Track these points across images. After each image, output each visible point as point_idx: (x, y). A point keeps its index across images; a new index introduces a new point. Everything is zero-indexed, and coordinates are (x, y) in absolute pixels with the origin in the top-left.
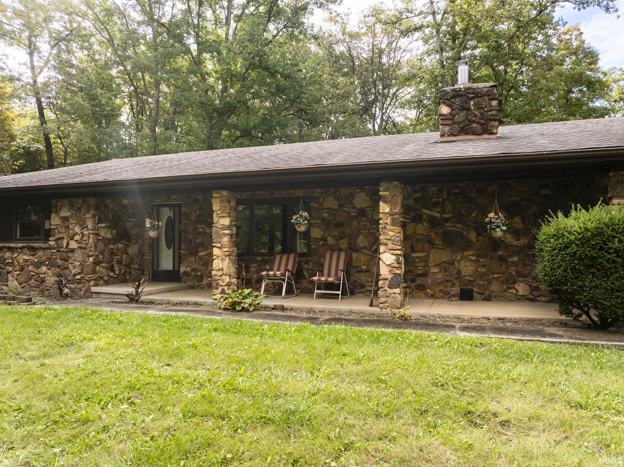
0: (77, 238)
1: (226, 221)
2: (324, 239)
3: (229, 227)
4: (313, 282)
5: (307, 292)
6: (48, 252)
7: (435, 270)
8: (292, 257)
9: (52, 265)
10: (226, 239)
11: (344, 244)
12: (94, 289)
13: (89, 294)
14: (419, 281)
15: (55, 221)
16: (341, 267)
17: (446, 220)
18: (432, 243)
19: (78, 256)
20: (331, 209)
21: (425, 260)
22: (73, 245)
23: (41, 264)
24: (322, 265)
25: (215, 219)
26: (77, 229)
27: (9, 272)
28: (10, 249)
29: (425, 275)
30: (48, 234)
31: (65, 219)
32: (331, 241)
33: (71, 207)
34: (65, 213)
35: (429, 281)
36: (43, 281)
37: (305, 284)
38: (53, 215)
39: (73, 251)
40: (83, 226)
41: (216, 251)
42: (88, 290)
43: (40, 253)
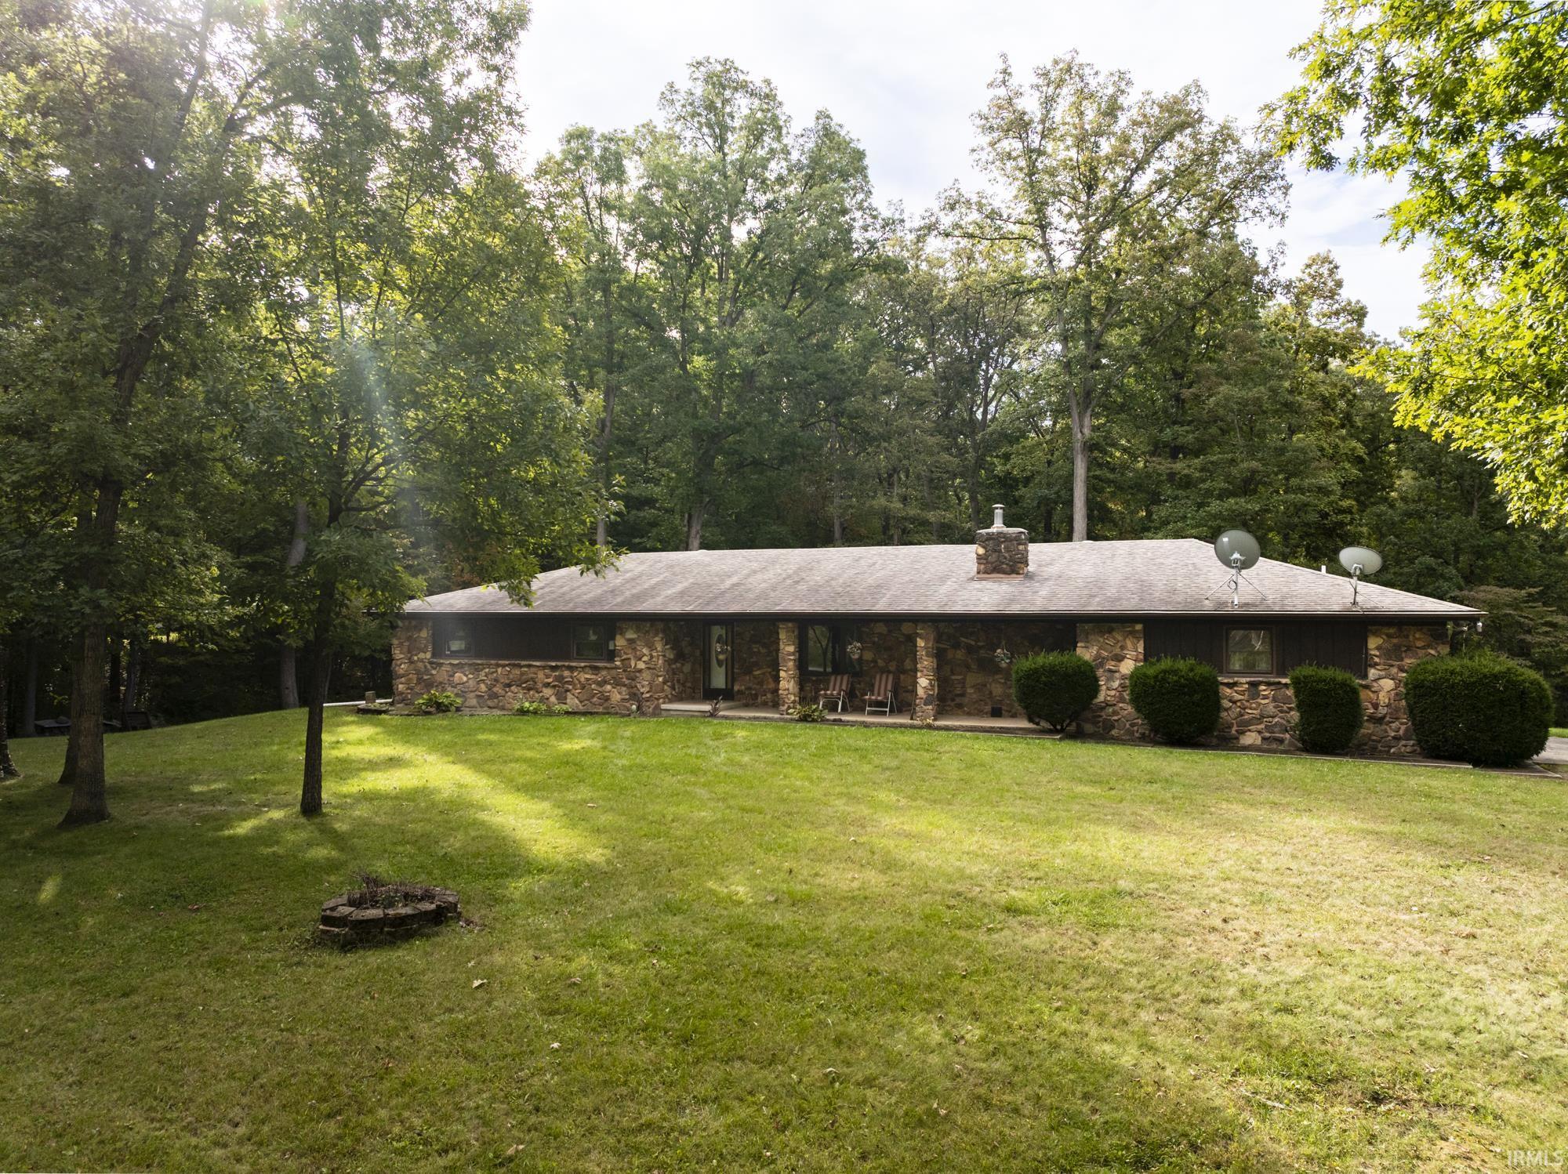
0: (645, 659)
1: (791, 649)
2: (874, 661)
3: (793, 654)
4: (864, 701)
5: (860, 710)
6: (614, 672)
7: (971, 691)
8: (845, 678)
9: (617, 683)
10: (791, 664)
11: (893, 666)
12: (664, 706)
13: (657, 712)
14: (958, 700)
15: (620, 642)
16: (889, 687)
17: (981, 647)
18: (968, 667)
19: (646, 675)
20: (880, 634)
21: (963, 683)
22: (641, 665)
23: (605, 682)
24: (873, 685)
25: (782, 646)
26: (645, 651)
27: (568, 690)
28: (571, 669)
29: (963, 695)
30: (611, 655)
31: (631, 641)
32: (881, 663)
33: (638, 630)
34: (630, 635)
35: (965, 700)
36: (607, 699)
37: (857, 702)
38: (618, 637)
39: (640, 671)
40: (651, 647)
41: (782, 674)
42: (657, 707)
43: (604, 673)
